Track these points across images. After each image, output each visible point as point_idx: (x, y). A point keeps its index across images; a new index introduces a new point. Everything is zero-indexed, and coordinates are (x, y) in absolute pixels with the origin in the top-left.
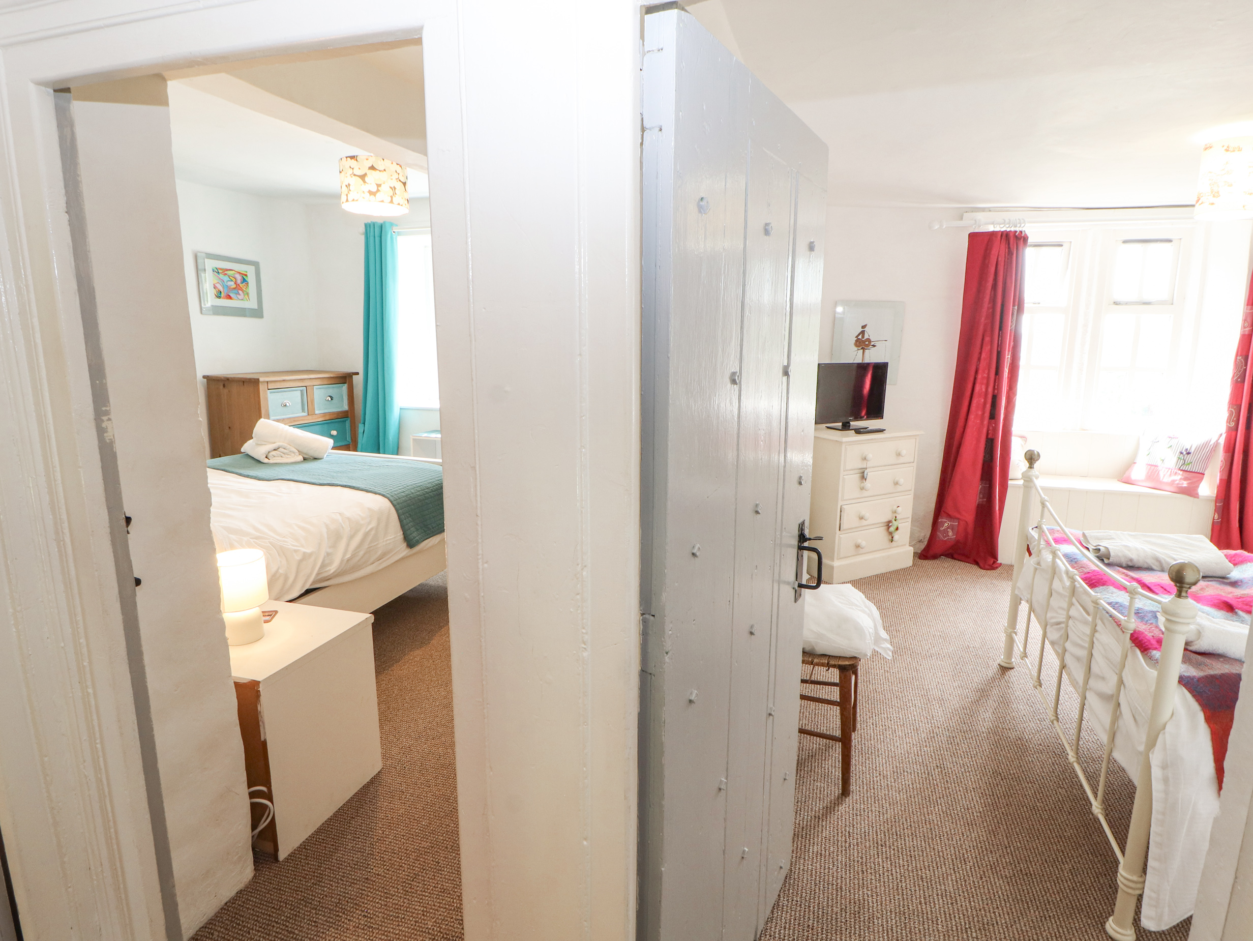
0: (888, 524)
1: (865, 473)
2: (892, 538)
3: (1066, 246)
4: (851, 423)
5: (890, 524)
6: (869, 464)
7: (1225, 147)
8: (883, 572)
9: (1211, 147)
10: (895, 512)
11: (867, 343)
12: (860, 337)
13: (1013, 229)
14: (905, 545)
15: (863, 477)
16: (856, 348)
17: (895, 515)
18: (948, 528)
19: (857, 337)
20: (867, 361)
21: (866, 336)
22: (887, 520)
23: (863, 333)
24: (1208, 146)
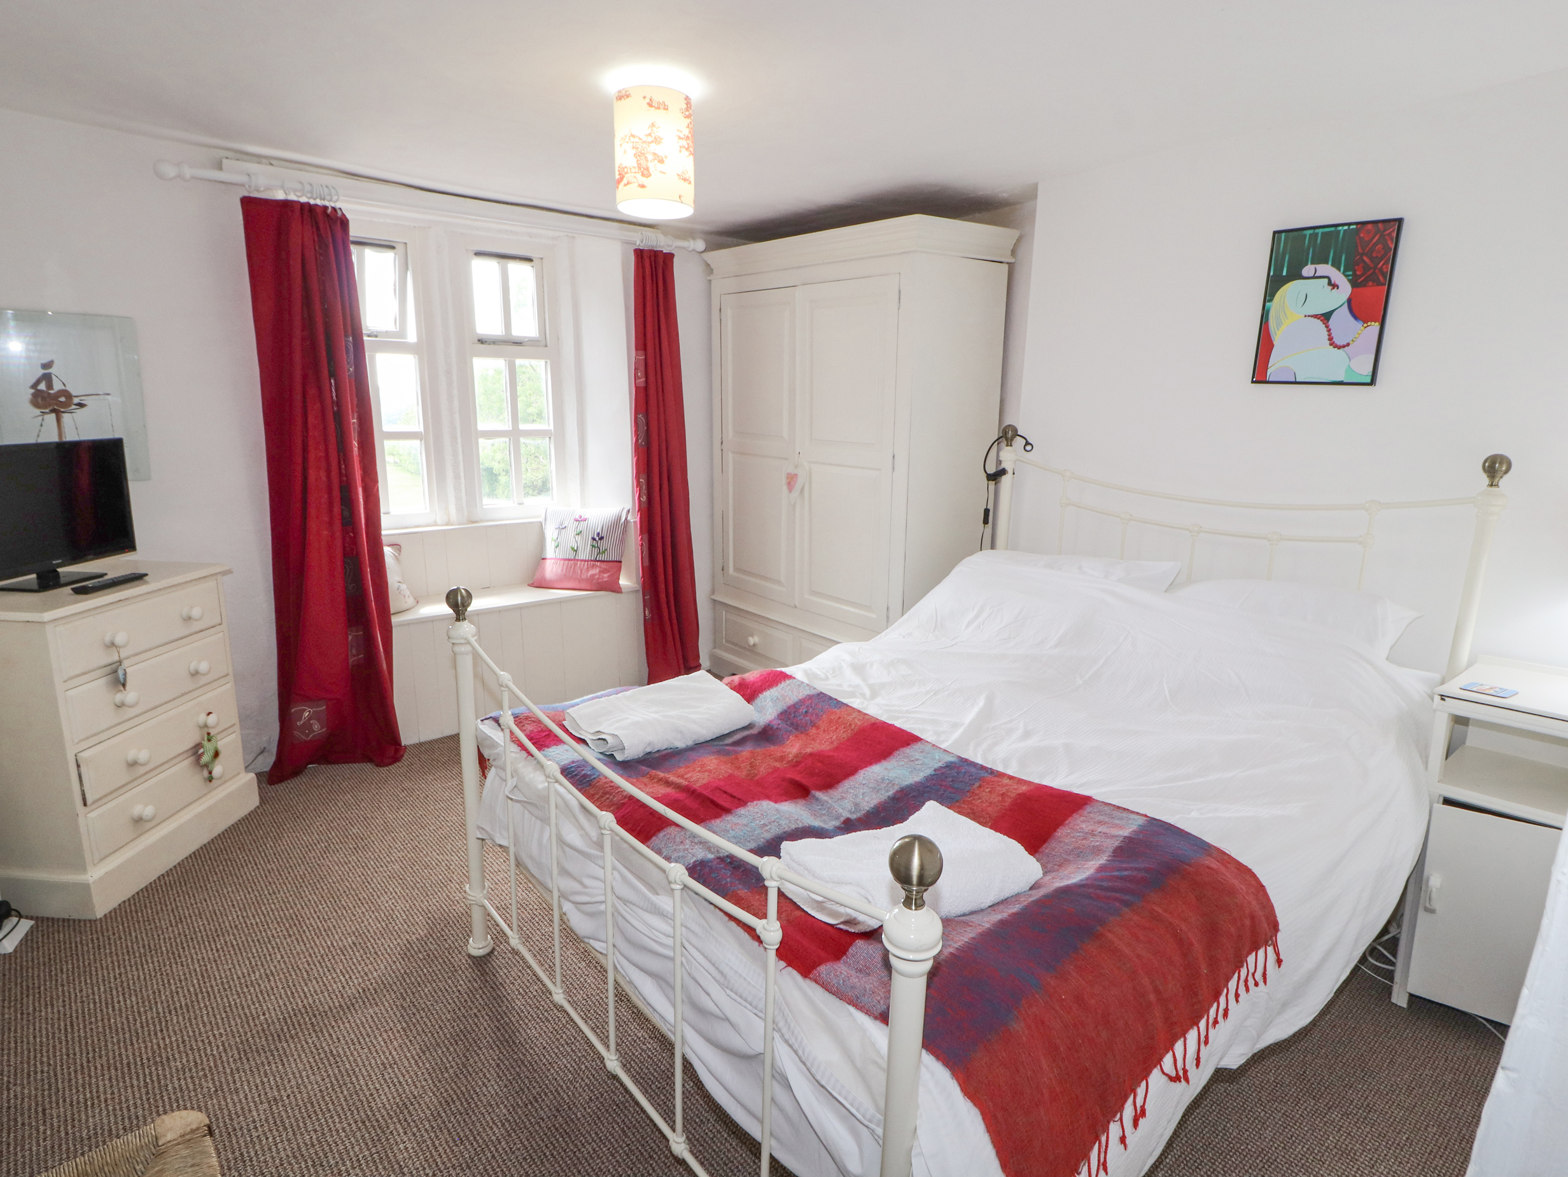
0: (196, 751)
1: (120, 673)
2: (210, 773)
3: (400, 248)
4: (59, 570)
5: (201, 751)
6: (124, 653)
7: (647, 100)
8: (206, 841)
9: (628, 96)
10: (206, 726)
11: (63, 399)
12: (42, 386)
13: (319, 202)
14: (238, 774)
15: (119, 682)
16: (37, 412)
17: (206, 730)
18: (310, 719)
19: (35, 386)
20: (70, 436)
21: (57, 386)
22: (192, 745)
23: (47, 378)
24: (624, 92)
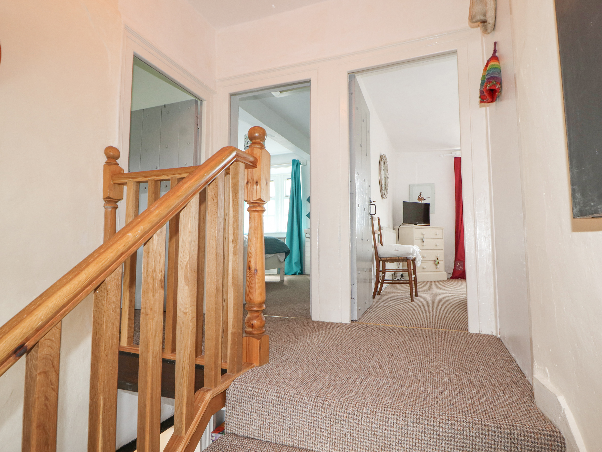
2: (437, 267)
5: (436, 261)
6: (425, 237)
11: (422, 198)
12: (419, 197)
14: (443, 271)
15: (423, 241)
16: (418, 199)
17: (437, 258)
18: (459, 265)
20: (422, 203)
22: (434, 259)
23: (420, 195)
